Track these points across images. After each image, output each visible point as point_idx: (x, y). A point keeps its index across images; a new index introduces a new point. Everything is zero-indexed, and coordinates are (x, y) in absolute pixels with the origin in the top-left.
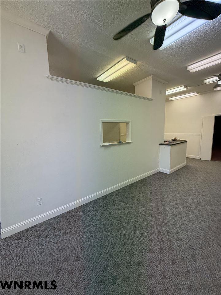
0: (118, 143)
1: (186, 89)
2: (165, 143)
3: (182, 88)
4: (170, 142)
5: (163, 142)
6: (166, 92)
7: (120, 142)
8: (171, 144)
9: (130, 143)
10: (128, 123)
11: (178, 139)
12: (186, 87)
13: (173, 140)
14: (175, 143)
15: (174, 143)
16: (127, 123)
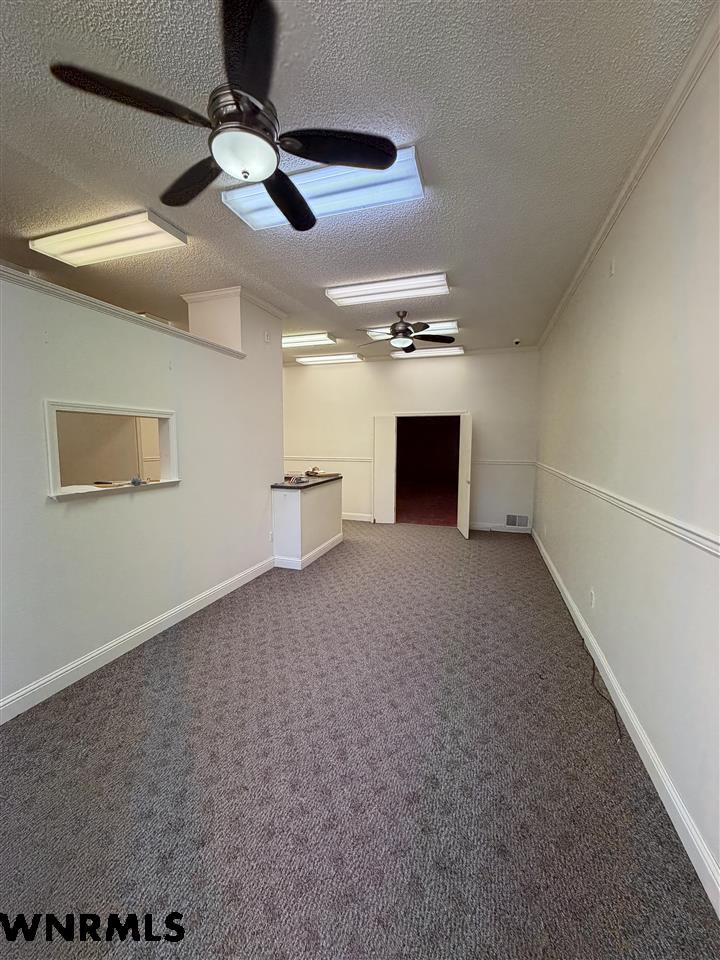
0: (127, 484)
1: (331, 342)
2: (287, 484)
3: (322, 339)
4: (299, 480)
5: (281, 481)
6: (284, 340)
7: (134, 483)
8: (302, 485)
9: (174, 484)
10: (163, 421)
11: (320, 472)
12: (331, 336)
13: (308, 474)
14: (312, 481)
15: (310, 483)
16: (159, 419)
